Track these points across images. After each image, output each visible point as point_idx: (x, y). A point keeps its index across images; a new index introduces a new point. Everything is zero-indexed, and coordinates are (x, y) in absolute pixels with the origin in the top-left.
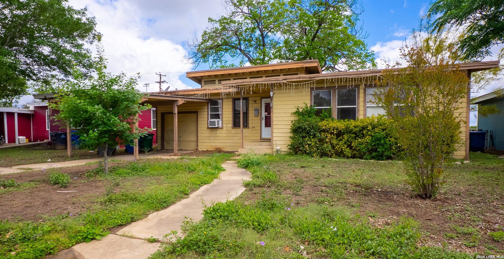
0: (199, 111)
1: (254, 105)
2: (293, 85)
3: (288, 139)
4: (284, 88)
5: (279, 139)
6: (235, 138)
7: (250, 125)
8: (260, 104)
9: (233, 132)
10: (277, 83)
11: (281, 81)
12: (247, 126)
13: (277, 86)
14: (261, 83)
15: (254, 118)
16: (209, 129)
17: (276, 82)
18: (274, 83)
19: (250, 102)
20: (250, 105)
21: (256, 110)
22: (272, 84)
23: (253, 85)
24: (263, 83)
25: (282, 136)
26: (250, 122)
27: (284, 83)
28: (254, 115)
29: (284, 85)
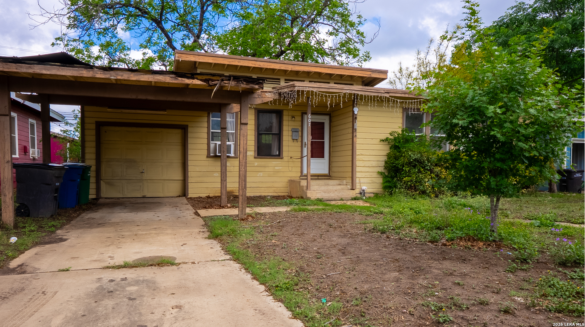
0: (190, 124)
1: (291, 123)
2: (397, 101)
3: (375, 175)
4: (385, 104)
5: (363, 175)
6: (259, 174)
7: (285, 154)
8: (300, 123)
9: (256, 164)
10: (377, 96)
11: (383, 95)
12: (279, 155)
13: (378, 100)
14: (356, 92)
15: (291, 143)
16: (209, 159)
17: (376, 94)
18: (374, 96)
19: (285, 118)
20: (285, 123)
21: (294, 131)
22: (371, 96)
23: (345, 94)
24: (360, 93)
25: (367, 171)
26: (285, 148)
27: (386, 97)
28: (290, 138)
29: (385, 101)
